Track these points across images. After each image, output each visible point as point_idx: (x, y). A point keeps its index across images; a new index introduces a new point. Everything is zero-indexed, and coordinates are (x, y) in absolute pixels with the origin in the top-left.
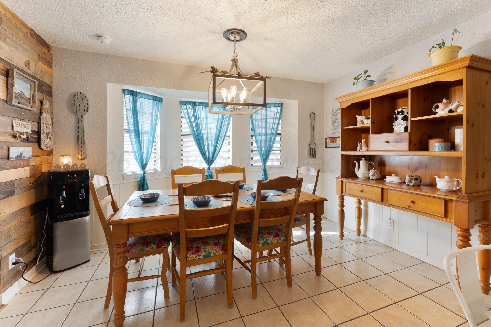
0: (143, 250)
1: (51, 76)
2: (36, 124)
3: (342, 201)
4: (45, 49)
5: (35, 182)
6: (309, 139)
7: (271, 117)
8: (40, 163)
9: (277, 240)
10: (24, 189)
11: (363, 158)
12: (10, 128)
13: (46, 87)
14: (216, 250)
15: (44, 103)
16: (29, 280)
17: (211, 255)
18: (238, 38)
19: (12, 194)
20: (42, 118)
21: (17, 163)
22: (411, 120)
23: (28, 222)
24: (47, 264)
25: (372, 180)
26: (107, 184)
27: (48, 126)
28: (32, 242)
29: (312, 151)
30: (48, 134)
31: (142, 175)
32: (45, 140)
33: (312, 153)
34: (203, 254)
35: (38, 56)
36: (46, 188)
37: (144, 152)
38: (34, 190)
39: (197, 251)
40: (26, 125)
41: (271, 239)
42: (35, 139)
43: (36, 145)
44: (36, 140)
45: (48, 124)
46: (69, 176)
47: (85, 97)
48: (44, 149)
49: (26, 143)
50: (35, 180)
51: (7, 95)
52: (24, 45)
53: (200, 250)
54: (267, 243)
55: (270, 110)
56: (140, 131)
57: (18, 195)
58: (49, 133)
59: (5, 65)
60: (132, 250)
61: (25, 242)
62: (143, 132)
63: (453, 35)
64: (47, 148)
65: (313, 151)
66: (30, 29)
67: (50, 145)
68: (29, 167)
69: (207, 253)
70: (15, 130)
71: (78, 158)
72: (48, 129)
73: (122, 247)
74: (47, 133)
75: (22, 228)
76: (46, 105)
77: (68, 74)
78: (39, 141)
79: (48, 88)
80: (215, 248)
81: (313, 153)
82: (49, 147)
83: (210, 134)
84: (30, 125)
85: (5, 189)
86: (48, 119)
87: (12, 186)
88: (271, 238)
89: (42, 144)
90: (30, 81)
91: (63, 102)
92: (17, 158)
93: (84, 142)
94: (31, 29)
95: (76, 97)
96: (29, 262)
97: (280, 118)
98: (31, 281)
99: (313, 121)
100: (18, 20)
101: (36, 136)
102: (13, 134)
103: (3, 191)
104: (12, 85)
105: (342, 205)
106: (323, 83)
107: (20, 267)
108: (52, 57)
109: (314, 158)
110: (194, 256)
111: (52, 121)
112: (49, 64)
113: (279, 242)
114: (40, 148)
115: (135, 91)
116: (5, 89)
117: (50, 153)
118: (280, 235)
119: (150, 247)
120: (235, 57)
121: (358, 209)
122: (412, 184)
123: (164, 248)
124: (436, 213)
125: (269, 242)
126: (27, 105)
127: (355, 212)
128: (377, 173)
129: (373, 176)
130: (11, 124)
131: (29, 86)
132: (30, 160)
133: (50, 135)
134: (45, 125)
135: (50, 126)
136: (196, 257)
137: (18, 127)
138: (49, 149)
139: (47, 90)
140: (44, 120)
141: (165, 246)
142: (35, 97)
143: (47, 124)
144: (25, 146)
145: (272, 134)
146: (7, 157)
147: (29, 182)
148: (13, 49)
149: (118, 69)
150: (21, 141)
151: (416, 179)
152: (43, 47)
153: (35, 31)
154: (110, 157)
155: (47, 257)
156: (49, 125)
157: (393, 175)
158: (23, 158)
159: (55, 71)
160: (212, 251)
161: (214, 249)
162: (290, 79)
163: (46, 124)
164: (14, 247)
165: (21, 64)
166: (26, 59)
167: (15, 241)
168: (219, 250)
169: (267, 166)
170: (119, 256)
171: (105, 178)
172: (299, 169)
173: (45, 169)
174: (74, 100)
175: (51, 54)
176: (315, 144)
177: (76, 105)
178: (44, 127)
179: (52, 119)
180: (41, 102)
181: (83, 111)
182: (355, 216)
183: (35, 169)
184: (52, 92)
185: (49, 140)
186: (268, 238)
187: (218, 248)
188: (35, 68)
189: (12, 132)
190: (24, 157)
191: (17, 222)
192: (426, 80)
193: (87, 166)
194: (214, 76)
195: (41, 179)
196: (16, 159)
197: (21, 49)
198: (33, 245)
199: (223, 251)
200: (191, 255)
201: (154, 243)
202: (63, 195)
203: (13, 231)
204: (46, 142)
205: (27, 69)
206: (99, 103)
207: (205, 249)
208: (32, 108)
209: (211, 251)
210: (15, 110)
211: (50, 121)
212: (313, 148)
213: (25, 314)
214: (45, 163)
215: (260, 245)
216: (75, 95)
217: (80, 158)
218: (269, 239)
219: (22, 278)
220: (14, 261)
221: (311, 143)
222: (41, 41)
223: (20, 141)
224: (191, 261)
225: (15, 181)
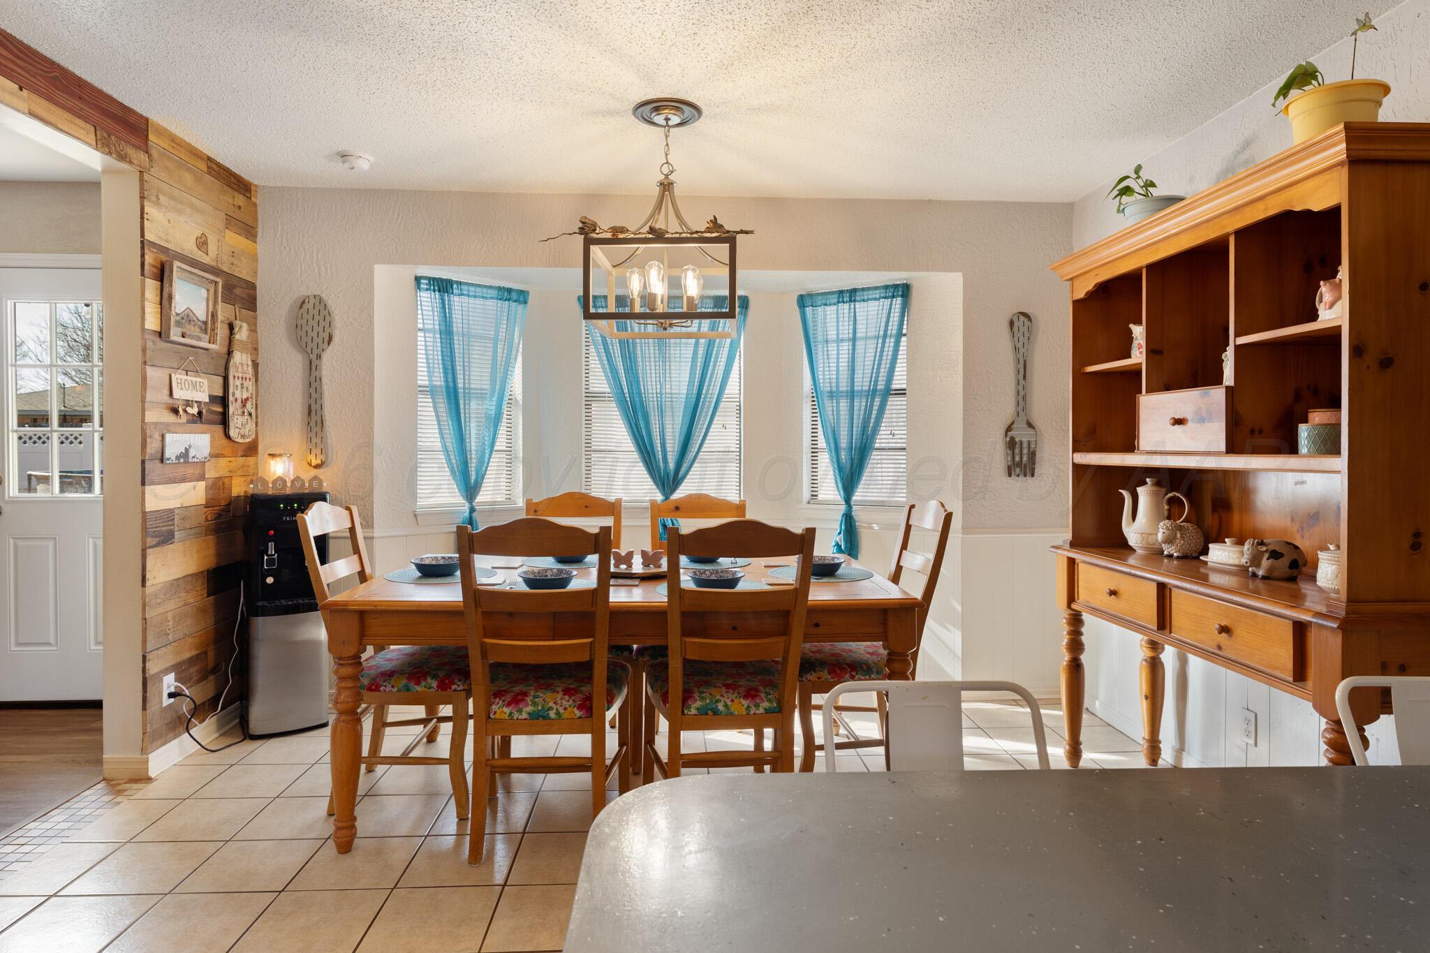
0: (408, 690)
1: (254, 258)
2: (220, 380)
3: (1072, 629)
4: (241, 197)
5: (215, 519)
6: (1005, 409)
7: (869, 334)
8: (228, 474)
9: (746, 706)
10: (192, 532)
11: (1148, 480)
12: (167, 392)
13: (242, 288)
14: (564, 705)
15: (236, 330)
16: (203, 745)
17: (549, 714)
18: (675, 120)
19: (170, 539)
20: (231, 364)
21: (181, 471)
22: (1237, 343)
23: (202, 610)
24: (240, 720)
25: (1170, 556)
26: (350, 526)
27: (247, 383)
28: (209, 658)
29: (1017, 451)
30: (244, 402)
31: (467, 514)
32: (239, 417)
33: (1017, 459)
34: (530, 709)
35: (225, 216)
36: (239, 535)
37: (470, 451)
38: (214, 537)
39: (517, 700)
40: (198, 383)
41: (726, 700)
42: (216, 417)
43: (219, 429)
44: (219, 418)
45: (246, 379)
46: (283, 507)
47: (325, 305)
48: (236, 440)
49: (199, 426)
50: (218, 514)
51: (161, 319)
52: (194, 201)
53: (523, 700)
54: (712, 708)
55: (866, 309)
56: (461, 391)
57: (181, 543)
58: (247, 399)
59: (158, 255)
60: (385, 686)
61: (194, 653)
62: (469, 393)
63: (1356, 40)
64: (243, 436)
65: (1025, 451)
66: (206, 159)
67: (249, 430)
68: (204, 482)
69: (540, 708)
70: (175, 396)
71: (308, 463)
72: (245, 390)
73: (349, 664)
74: (242, 402)
75: (189, 621)
76: (242, 334)
77: (290, 249)
78: (224, 420)
79: (247, 291)
80: (562, 699)
81: (1025, 459)
82: (246, 434)
83: (669, 394)
84: (206, 382)
85: (156, 527)
86: (245, 367)
87: (169, 521)
88: (728, 698)
89: (230, 427)
90: (207, 282)
91: (278, 322)
92: (179, 460)
93: (322, 423)
94: (209, 159)
95: (305, 306)
96: (203, 704)
97: (900, 334)
98: (206, 747)
99: (1021, 343)
100: (181, 146)
101: (220, 409)
102: (171, 406)
103: (153, 530)
104: (170, 297)
105: (1076, 646)
106: (1066, 201)
107: (185, 707)
108: (256, 212)
109: (1029, 478)
110: (507, 710)
111: (255, 371)
112: (250, 231)
113: (752, 712)
114: (228, 436)
115: (446, 280)
116: (157, 308)
117: (251, 449)
118: (763, 695)
119: (423, 683)
120: (667, 176)
121: (1147, 664)
122: (1261, 573)
123: (455, 690)
124: (1276, 668)
125: (721, 707)
126: (199, 339)
127: (1141, 676)
128: (1181, 534)
129: (1171, 542)
130: (168, 383)
131: (204, 292)
132: (207, 465)
133: (249, 405)
134: (238, 383)
135: (250, 385)
136: (511, 713)
137: (182, 389)
138: (248, 440)
139: (244, 295)
140: (237, 368)
141: (459, 685)
142: (217, 316)
143: (242, 378)
144: (195, 433)
145: (872, 393)
146: (159, 455)
147: (204, 517)
148: (171, 216)
149: (400, 224)
150: (188, 422)
151: (1275, 555)
152: (236, 194)
153: (218, 161)
154: (383, 461)
155: (241, 703)
156: (248, 380)
157: (1227, 540)
158: (190, 460)
159: (262, 247)
160: (554, 706)
161: (559, 702)
162: (930, 201)
163: (240, 379)
164: (171, 660)
165: (188, 246)
166: (199, 233)
167: (174, 646)
168: (570, 706)
169: (856, 501)
170: (343, 684)
171: (347, 512)
172: (913, 510)
173: (239, 488)
174: (300, 315)
175: (255, 205)
176: (1034, 428)
177: (305, 328)
178: (237, 386)
179: (255, 365)
180: (231, 327)
181: (320, 343)
182: (1141, 692)
183: (218, 485)
184: (255, 299)
185: (246, 417)
186: (718, 697)
187: (571, 701)
188: (218, 248)
189: (171, 401)
190: (193, 457)
191: (179, 605)
192: (1261, 205)
193: (325, 484)
194: (588, 242)
195: (230, 511)
196: (177, 461)
197: (188, 210)
198: (211, 666)
199: (584, 711)
200: (499, 708)
201: (434, 677)
202: (270, 553)
203: (171, 623)
204: (240, 422)
205: (202, 253)
206: (356, 321)
207: (535, 697)
208: (209, 343)
209: (551, 704)
210: (176, 352)
211: (250, 370)
212: (1025, 440)
213: (185, 799)
214: (239, 473)
215: (693, 711)
216: (303, 302)
217: (313, 465)
218: (723, 700)
219: (187, 734)
220: (173, 690)
221: (1013, 423)
222: (232, 179)
223: (185, 421)
224: (499, 722)
225: (176, 512)
